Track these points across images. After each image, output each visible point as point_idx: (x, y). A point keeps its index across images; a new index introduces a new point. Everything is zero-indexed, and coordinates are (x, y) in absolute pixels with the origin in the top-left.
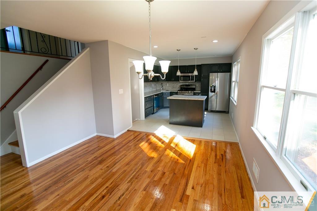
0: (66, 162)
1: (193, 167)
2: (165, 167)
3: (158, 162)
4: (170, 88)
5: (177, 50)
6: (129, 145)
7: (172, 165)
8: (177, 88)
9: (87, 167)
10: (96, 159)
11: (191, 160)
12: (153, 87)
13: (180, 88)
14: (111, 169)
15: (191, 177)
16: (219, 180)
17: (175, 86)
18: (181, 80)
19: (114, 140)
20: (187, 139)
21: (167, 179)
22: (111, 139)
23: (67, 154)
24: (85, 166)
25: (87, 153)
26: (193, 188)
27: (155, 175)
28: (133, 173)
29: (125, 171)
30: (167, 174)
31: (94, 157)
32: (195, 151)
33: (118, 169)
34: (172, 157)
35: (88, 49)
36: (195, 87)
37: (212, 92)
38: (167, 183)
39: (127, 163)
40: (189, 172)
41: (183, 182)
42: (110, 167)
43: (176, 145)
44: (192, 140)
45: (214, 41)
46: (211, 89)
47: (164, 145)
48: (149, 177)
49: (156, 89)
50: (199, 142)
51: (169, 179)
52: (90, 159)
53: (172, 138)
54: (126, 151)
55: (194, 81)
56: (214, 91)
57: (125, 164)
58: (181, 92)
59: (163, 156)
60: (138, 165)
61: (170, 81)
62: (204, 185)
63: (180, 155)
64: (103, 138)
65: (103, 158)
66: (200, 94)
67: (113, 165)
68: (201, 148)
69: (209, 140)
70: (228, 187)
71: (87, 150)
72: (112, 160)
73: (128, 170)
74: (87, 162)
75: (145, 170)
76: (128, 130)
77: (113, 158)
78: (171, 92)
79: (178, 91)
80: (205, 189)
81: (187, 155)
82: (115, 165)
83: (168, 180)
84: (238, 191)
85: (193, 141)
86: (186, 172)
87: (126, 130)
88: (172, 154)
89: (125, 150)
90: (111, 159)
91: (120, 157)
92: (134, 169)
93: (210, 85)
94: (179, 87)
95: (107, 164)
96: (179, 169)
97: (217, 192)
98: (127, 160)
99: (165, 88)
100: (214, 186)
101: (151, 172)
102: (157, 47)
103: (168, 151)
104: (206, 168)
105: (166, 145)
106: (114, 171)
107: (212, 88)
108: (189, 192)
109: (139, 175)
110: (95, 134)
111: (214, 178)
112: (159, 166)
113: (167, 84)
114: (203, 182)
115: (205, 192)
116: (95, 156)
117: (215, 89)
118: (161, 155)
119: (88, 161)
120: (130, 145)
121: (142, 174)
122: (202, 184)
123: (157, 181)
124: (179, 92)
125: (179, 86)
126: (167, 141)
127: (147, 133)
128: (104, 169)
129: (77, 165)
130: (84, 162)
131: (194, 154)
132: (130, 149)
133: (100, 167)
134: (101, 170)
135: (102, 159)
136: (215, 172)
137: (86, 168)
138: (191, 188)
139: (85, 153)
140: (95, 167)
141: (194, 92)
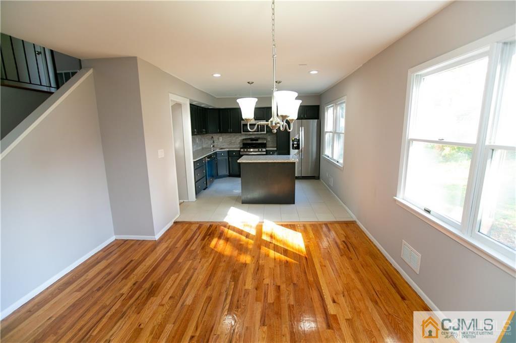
0: (71, 306)
1: (315, 269)
2: (273, 276)
3: (258, 269)
4: (224, 144)
5: (248, 83)
6: (191, 249)
7: (283, 271)
8: (237, 144)
9: (128, 308)
10: (140, 287)
11: (306, 258)
13: (242, 143)
14: (182, 300)
15: (321, 284)
16: (361, 280)
17: (233, 141)
18: (243, 131)
19: (155, 244)
20: (282, 225)
21: (289, 295)
22: (150, 244)
23: (64, 289)
24: (123, 305)
25: (113, 279)
26: (334, 302)
27: (265, 293)
28: (226, 299)
29: (209, 299)
30: (283, 287)
31: (134, 284)
32: (305, 242)
33: (195, 297)
34: (275, 257)
35: (91, 71)
36: (265, 142)
37: (294, 148)
38: (292, 302)
39: (205, 282)
40: (315, 278)
41: (315, 294)
42: (176, 297)
43: (272, 237)
44: (290, 225)
45: (312, 72)
46: (293, 144)
47: (253, 240)
48: (257, 299)
49: (201, 147)
50: (302, 228)
51: (292, 295)
52: (125, 290)
53: (257, 226)
54: (191, 261)
55: (265, 132)
56: (298, 148)
57: (203, 285)
58: (246, 150)
59: (261, 259)
60: (228, 282)
61: (226, 133)
62: (346, 293)
63: (285, 252)
64: (132, 243)
65: (153, 282)
66: (276, 153)
67: (180, 292)
68: (311, 236)
69: (316, 223)
70: (377, 288)
71: (110, 273)
72: (173, 284)
73: (215, 295)
74: (123, 298)
75: (243, 289)
76: (176, 223)
77: (173, 278)
78: (228, 151)
79: (241, 148)
80: (352, 300)
81: (296, 250)
82: (184, 290)
83: (292, 298)
84: (393, 291)
85: (292, 227)
86: (311, 278)
87: (171, 224)
88: (272, 253)
89: (187, 259)
90: (170, 282)
91: (186, 273)
92: (223, 290)
93: (292, 138)
94: (239, 143)
95: (167, 292)
96: (297, 275)
97: (369, 299)
98: (201, 277)
99: (217, 145)
100: (360, 292)
101: (256, 289)
102: (219, 75)
103: (264, 249)
104: (335, 266)
105: (254, 239)
106: (189, 301)
107: (295, 143)
108: (332, 309)
109: (239, 301)
110: (112, 239)
111: (353, 279)
112: (264, 277)
113: (220, 138)
114: (341, 288)
115: (353, 303)
116: (133, 281)
117: (298, 145)
118: (256, 257)
119: (123, 294)
120: (193, 248)
121: (242, 297)
122: (343, 292)
123: (275, 304)
124: (242, 150)
125: (239, 141)
126: (253, 232)
127: (212, 223)
128: (167, 303)
129: (104, 307)
130: (116, 297)
131: (306, 247)
132: (196, 256)
133: (155, 301)
134: (161, 307)
135: (152, 285)
136: (350, 269)
137: (127, 310)
138: (332, 302)
139: (108, 281)
140: (144, 303)
141: (267, 149)
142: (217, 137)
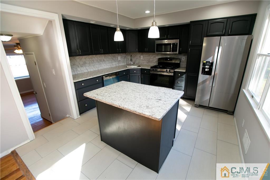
8: (152, 63)
12: (120, 61)
17: (151, 60)
18: (157, 51)
36: (179, 62)
37: (204, 73)
46: (204, 69)
49: (125, 64)
55: (177, 52)
56: (209, 73)
66: (184, 75)
78: (141, 68)
79: (151, 67)
93: (203, 60)
107: (206, 67)
113: (141, 56)
117: (211, 69)
124: (152, 69)
125: (156, 60)
141: (175, 70)
142: (139, 55)
